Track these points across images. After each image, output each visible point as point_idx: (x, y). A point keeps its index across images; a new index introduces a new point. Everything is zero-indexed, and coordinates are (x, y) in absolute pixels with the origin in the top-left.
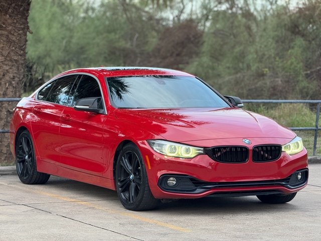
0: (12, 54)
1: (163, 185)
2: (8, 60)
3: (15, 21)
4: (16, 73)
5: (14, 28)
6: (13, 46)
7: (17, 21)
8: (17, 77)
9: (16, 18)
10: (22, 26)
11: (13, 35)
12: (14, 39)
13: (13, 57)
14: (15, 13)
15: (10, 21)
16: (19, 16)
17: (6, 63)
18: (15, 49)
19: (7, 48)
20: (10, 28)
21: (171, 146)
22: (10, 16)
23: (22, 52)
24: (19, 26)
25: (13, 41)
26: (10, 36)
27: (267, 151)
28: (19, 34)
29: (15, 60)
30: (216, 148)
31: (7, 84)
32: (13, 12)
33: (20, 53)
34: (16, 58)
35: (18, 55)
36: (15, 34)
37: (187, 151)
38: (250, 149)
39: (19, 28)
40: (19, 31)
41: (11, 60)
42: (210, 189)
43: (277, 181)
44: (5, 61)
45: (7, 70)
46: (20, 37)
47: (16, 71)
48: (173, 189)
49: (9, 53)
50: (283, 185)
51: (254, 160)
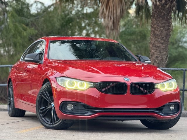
0: (156, 42)
1: (63, 110)
2: (154, 47)
3: (158, 22)
4: (159, 55)
5: (157, 26)
6: (157, 38)
7: (159, 22)
8: (159, 57)
9: (159, 20)
10: (163, 25)
11: (157, 30)
12: (158, 33)
13: (157, 45)
14: (159, 17)
15: (155, 22)
16: (161, 19)
17: (153, 48)
18: (158, 39)
19: (154, 39)
20: (155, 26)
21: (70, 81)
22: (155, 19)
23: (163, 41)
24: (161, 25)
25: (157, 34)
26: (156, 31)
27: (142, 87)
28: (161, 30)
29: (158, 46)
30: (102, 83)
31: (153, 61)
32: (157, 17)
33: (161, 42)
34: (158, 45)
35: (160, 43)
36: (158, 30)
37: (82, 85)
38: (128, 84)
39: (161, 26)
40: (161, 28)
41: (155, 46)
42: (97, 112)
43: (151, 109)
44: (152, 47)
45: (153, 53)
46: (161, 32)
47: (159, 53)
48: (71, 112)
49: (154, 42)
50: (156, 113)
51: (131, 93)
